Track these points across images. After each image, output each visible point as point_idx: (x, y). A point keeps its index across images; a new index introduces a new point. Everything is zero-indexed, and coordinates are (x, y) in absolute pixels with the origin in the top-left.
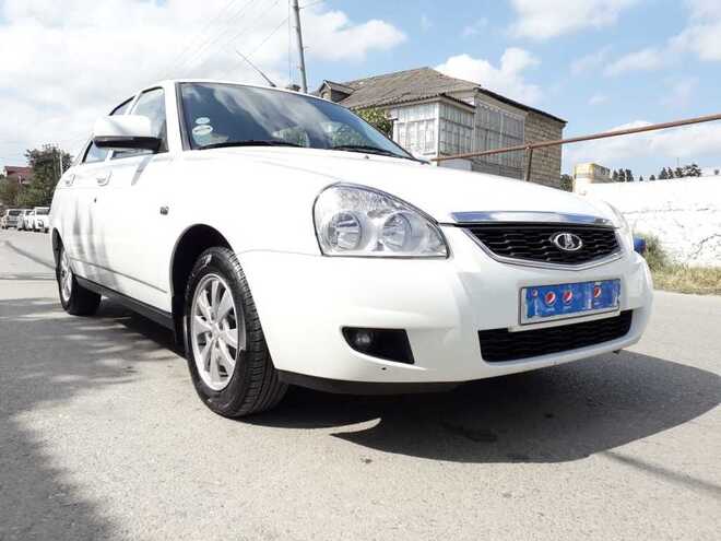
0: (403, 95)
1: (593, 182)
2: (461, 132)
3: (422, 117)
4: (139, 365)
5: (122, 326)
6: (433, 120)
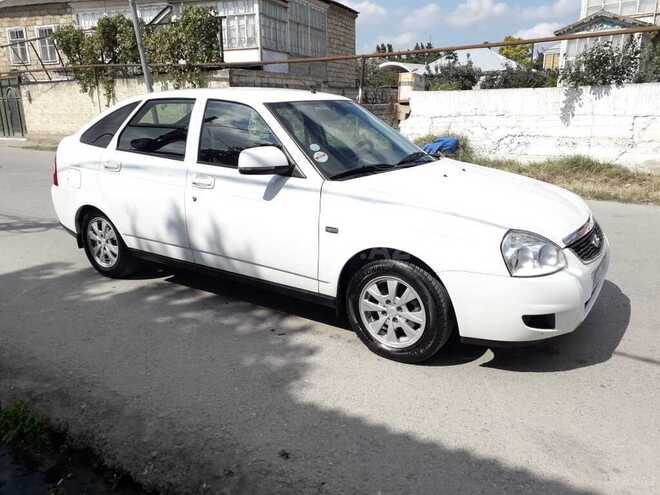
1: (414, 90)
2: (278, 27)
3: (242, 12)
6: (254, 15)
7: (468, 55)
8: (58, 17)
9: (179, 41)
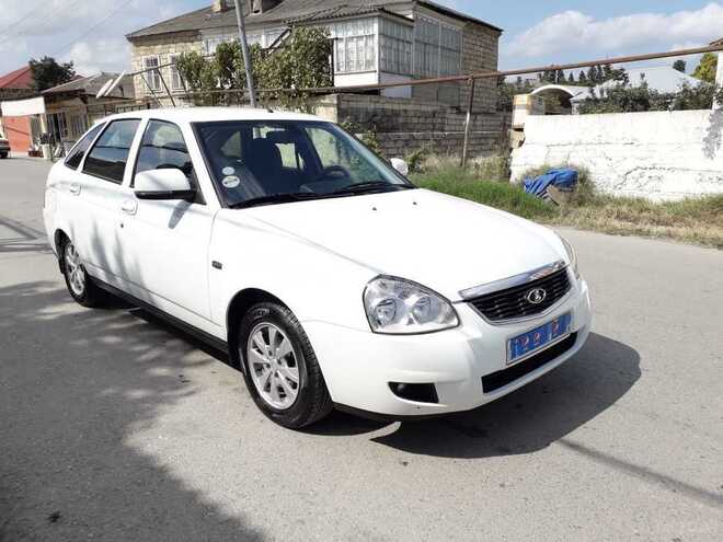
0: (340, 7)
1: (531, 114)
2: (401, 47)
3: (361, 33)
4: (189, 372)
5: (143, 322)
6: (373, 35)
7: (643, 76)
8: (189, 44)
9: (291, 64)
